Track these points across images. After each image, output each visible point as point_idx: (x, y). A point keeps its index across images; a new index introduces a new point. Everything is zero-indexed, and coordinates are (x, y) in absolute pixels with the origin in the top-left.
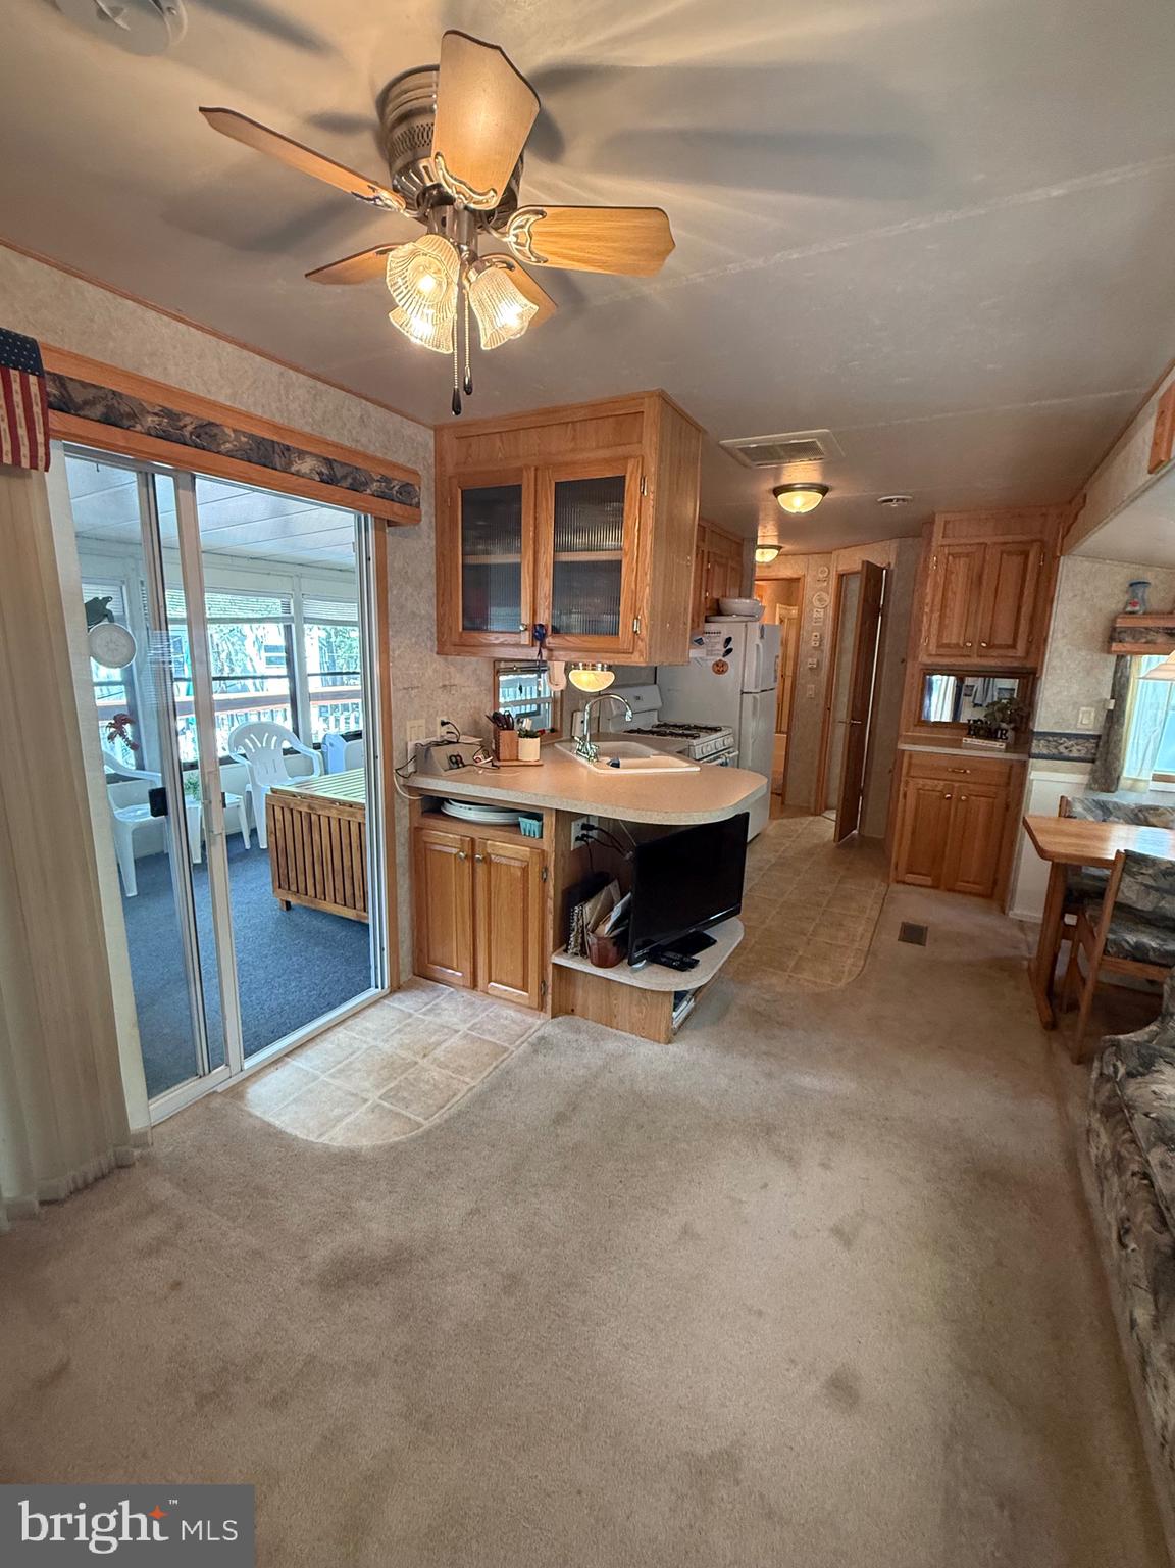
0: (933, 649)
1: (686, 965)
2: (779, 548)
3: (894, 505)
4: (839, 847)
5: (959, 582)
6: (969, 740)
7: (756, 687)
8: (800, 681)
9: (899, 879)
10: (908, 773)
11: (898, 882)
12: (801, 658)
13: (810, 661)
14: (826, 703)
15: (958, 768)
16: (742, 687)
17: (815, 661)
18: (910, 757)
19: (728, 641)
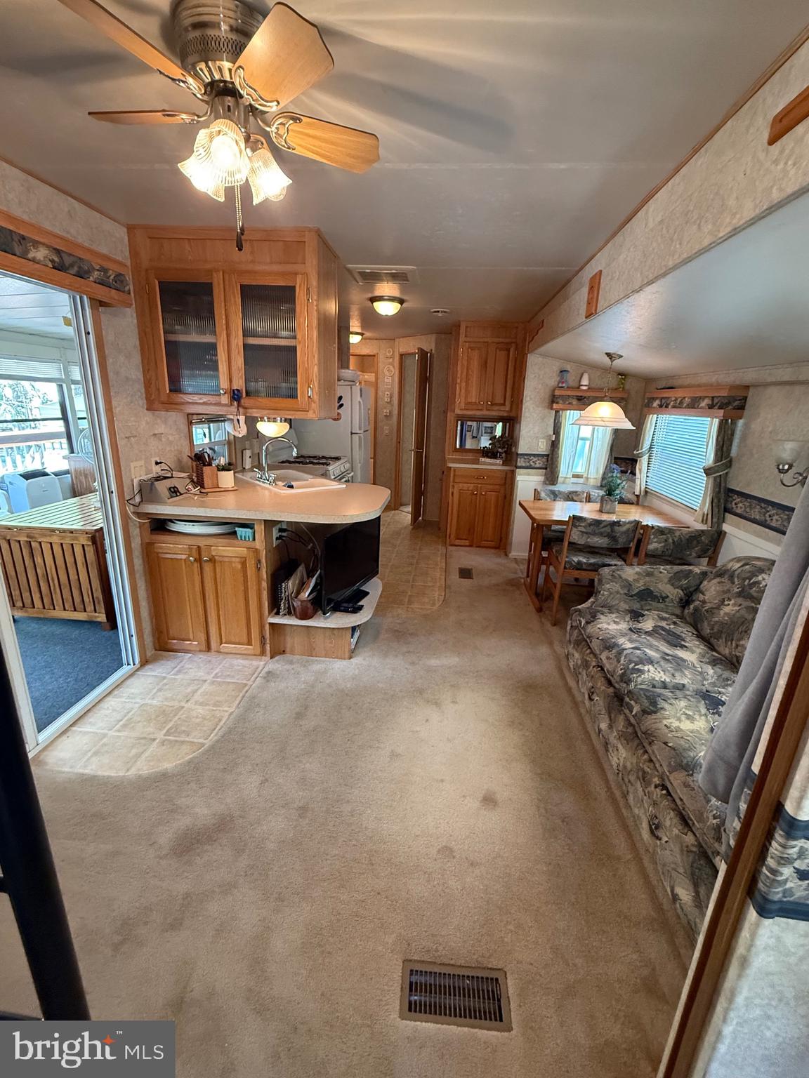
0: (463, 405)
1: (357, 610)
2: (362, 334)
3: (440, 315)
4: (413, 529)
5: (475, 364)
6: (483, 459)
7: (360, 429)
8: (380, 424)
9: (452, 543)
10: (454, 482)
11: (452, 545)
12: (379, 409)
13: (385, 411)
14: (397, 439)
15: (480, 476)
16: (352, 429)
17: (388, 411)
18: (455, 471)
19: (340, 398)
